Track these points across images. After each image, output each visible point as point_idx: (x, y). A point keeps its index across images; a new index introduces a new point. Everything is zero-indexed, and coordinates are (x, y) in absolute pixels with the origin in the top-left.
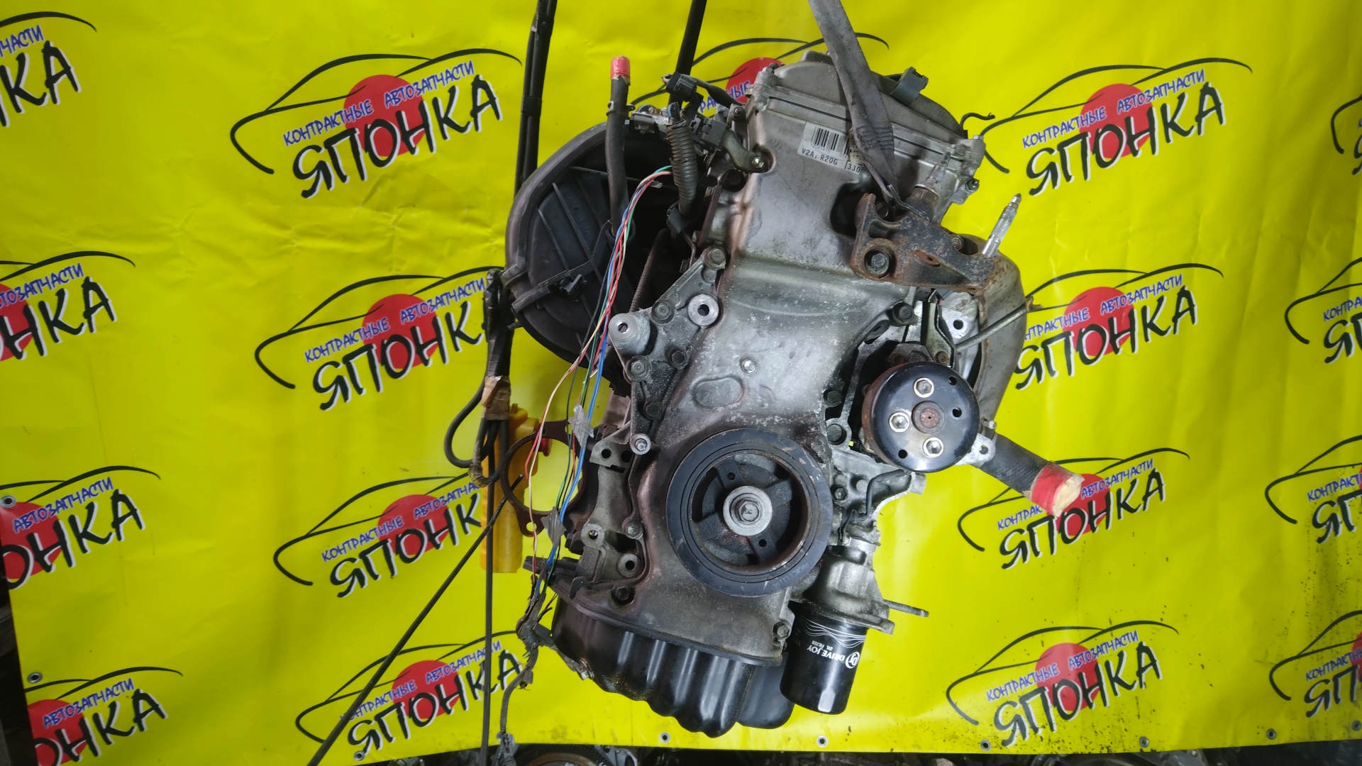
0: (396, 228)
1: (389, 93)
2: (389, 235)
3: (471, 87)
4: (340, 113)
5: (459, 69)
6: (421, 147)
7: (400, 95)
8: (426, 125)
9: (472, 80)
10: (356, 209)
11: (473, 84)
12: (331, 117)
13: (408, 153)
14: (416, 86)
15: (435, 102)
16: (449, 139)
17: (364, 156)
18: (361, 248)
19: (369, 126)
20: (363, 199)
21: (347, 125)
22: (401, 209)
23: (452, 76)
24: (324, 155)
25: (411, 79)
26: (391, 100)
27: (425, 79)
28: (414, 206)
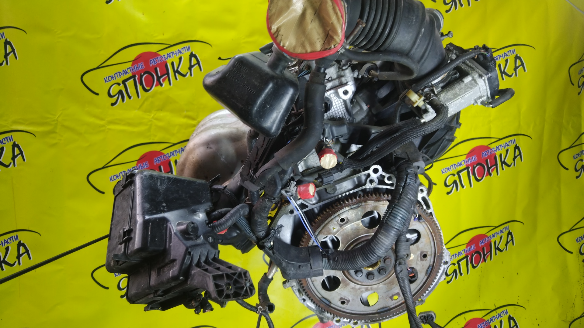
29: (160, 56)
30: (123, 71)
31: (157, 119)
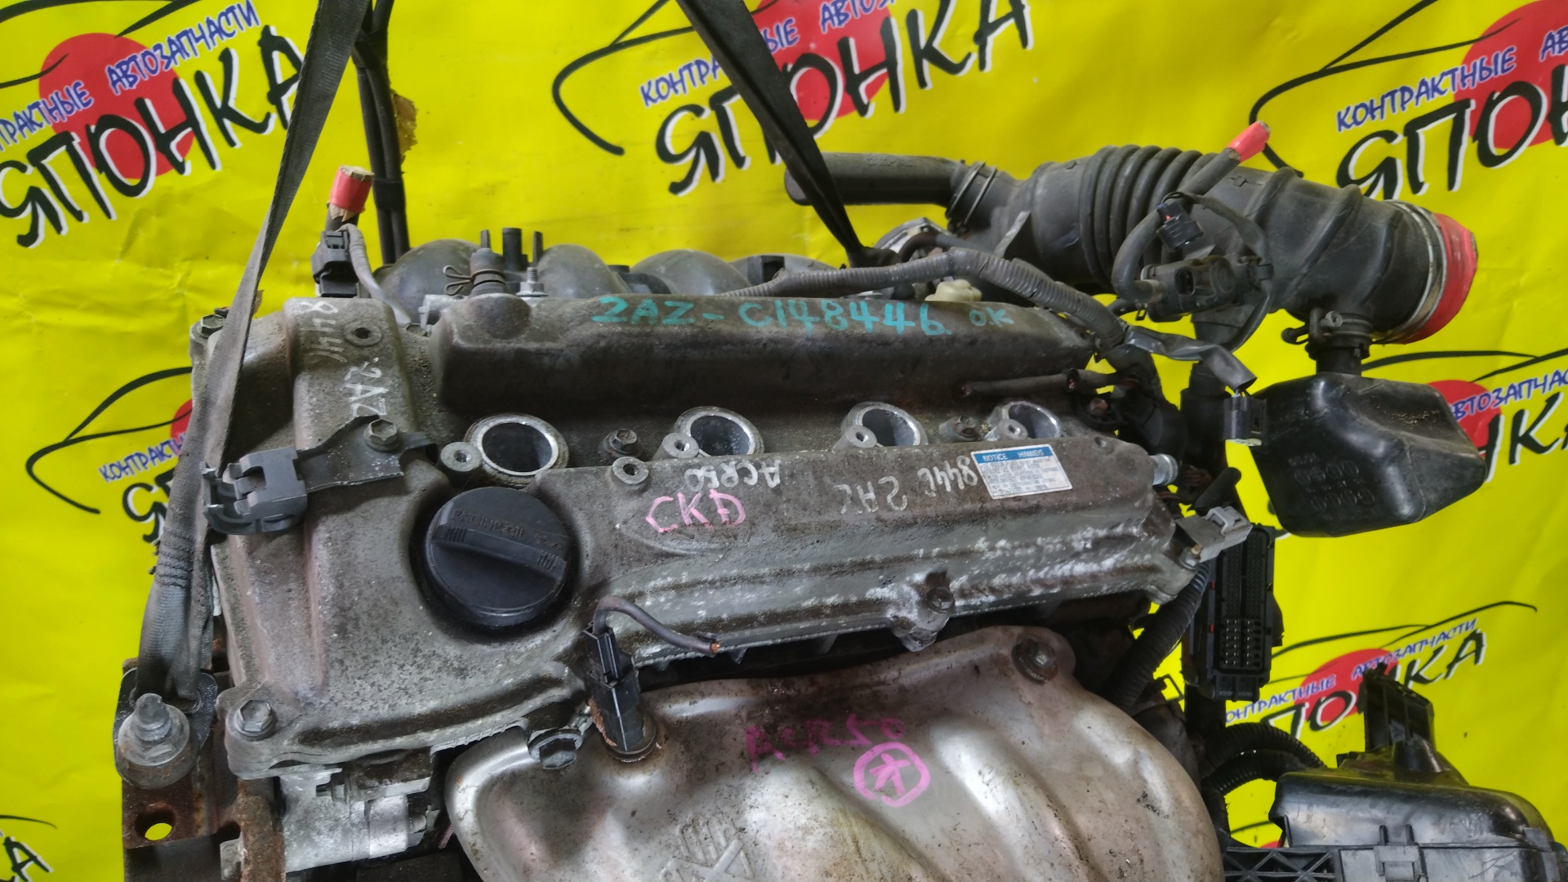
0: (186, 293)
1: (113, 67)
2: (177, 304)
3: (258, 50)
4: (36, 105)
5: (230, 15)
6: (194, 160)
7: (133, 70)
8: (191, 121)
9: (258, 36)
10: (114, 264)
11: (260, 43)
12: (24, 113)
13: (173, 172)
14: (158, 52)
15: (200, 79)
16: (239, 145)
17: (99, 179)
18: (134, 325)
19: (93, 128)
20: (120, 249)
21: (55, 127)
22: (187, 264)
23: (220, 30)
24: (33, 177)
25: (146, 37)
26: (119, 79)
27: (173, 38)
28: (207, 258)
29: (143, 52)
30: (17, 117)
31: (195, 289)
